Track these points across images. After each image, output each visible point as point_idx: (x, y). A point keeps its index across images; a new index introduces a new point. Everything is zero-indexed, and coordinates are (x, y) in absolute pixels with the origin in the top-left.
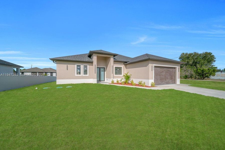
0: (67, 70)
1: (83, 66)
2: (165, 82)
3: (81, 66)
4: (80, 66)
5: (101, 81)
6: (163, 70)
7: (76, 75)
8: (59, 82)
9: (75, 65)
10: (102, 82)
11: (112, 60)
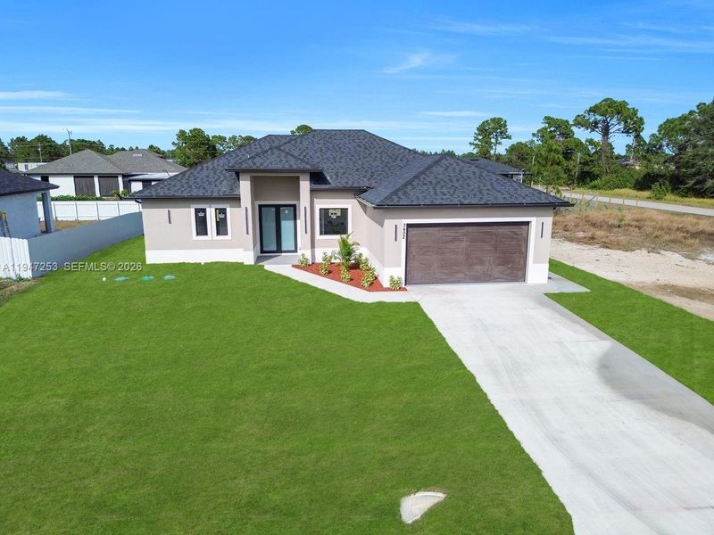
0: (170, 222)
1: (213, 210)
2: (466, 275)
3: (208, 210)
4: (204, 210)
5: (282, 252)
6: (456, 235)
7: (195, 237)
8: (153, 257)
9: (189, 207)
10: (283, 254)
11: (305, 185)
